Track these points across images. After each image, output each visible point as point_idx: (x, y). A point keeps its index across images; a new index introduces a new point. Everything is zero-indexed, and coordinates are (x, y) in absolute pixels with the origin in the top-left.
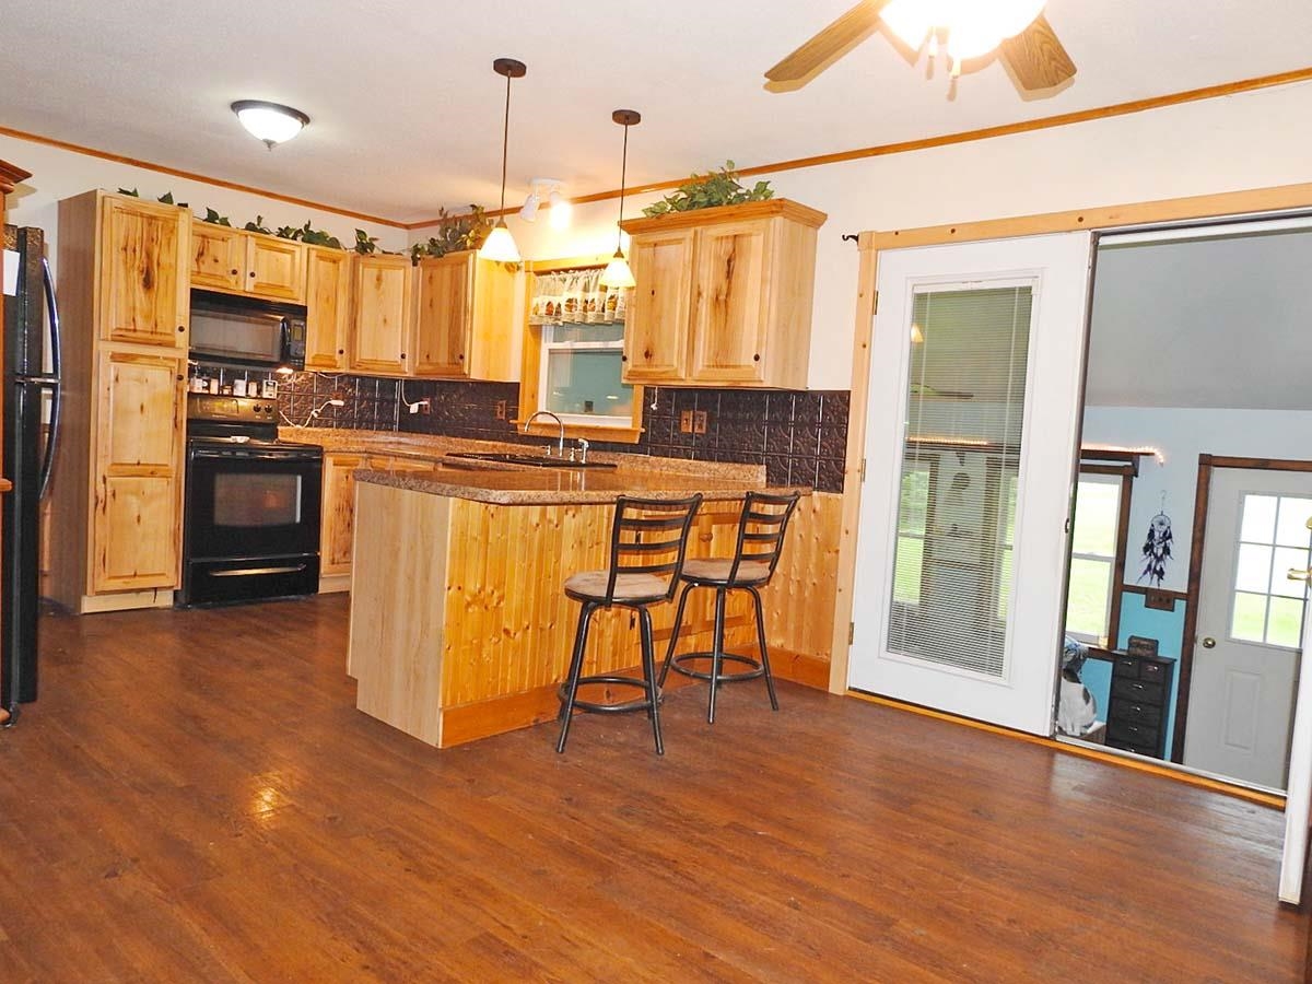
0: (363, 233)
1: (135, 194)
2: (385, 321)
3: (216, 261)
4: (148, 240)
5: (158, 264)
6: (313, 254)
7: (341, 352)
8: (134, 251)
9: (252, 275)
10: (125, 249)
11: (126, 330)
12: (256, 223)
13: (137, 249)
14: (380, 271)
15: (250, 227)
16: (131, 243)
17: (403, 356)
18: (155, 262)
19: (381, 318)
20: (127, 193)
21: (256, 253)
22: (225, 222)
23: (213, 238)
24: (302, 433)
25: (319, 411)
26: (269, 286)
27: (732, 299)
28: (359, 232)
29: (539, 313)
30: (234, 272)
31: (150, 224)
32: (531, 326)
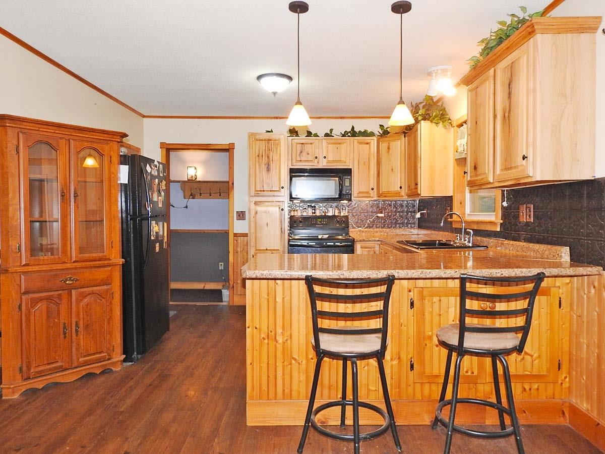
0: (383, 126)
1: (272, 131)
2: (392, 170)
3: (308, 154)
4: (268, 150)
5: (272, 160)
6: (356, 141)
7: (373, 189)
8: (262, 156)
9: (325, 157)
10: (259, 156)
11: (260, 191)
12: (329, 133)
13: (264, 155)
14: (389, 144)
15: (327, 135)
16: (261, 153)
17: (401, 188)
18: (271, 159)
19: (390, 169)
20: (269, 132)
21: (327, 147)
22: (316, 135)
23: (306, 144)
24: (363, 232)
25: (371, 220)
26: (334, 161)
27: (512, 114)
28: (381, 126)
29: (459, 151)
30: (316, 158)
31: (268, 143)
32: (456, 159)
